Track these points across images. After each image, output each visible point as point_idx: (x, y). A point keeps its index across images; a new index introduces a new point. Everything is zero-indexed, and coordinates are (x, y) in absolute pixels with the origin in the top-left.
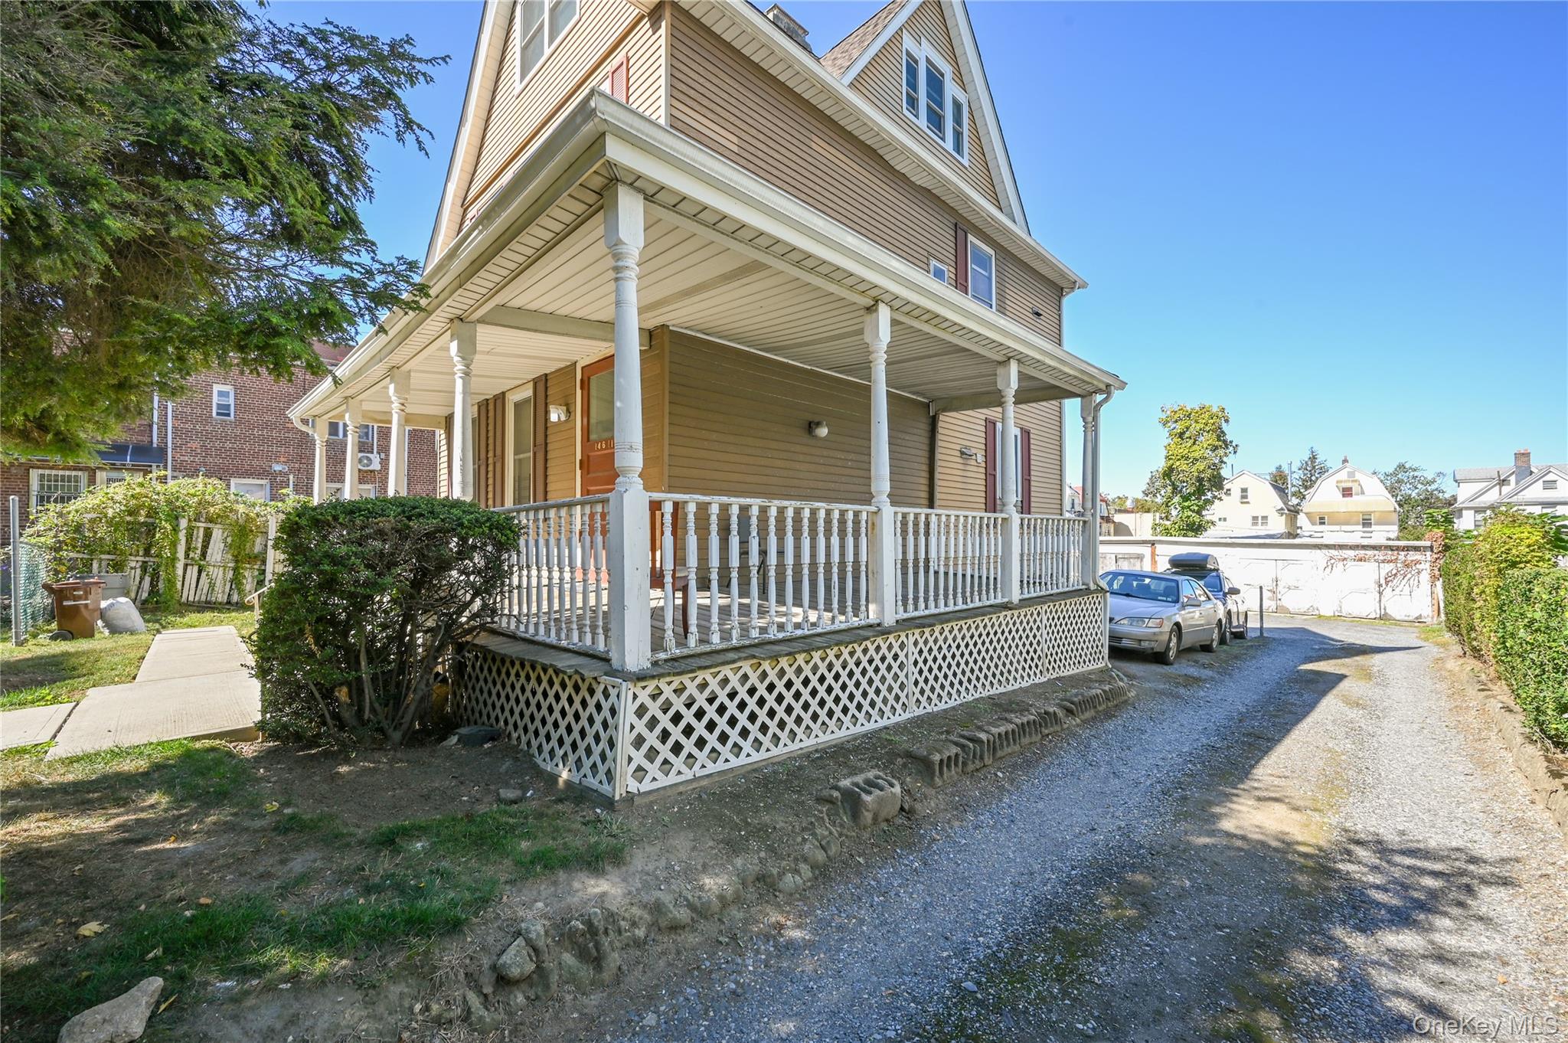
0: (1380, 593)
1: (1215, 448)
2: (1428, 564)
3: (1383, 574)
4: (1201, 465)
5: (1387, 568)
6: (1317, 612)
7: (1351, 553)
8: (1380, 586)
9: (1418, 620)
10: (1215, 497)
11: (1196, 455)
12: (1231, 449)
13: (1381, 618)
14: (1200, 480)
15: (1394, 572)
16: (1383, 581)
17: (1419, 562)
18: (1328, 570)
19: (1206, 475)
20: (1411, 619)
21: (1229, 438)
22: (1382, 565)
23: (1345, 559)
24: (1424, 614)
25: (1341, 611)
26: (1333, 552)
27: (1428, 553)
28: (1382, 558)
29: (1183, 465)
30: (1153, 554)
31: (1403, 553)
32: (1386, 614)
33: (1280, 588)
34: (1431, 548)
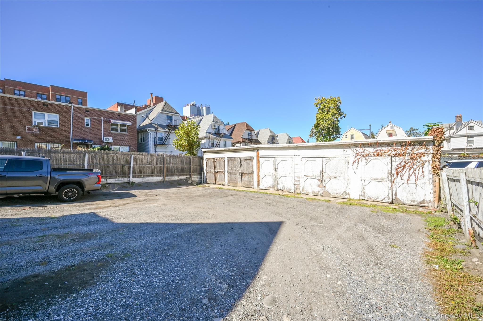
0: (392, 182)
1: (334, 115)
2: (430, 157)
3: (395, 165)
4: (329, 122)
5: (398, 160)
6: (348, 197)
7: (371, 150)
8: (392, 176)
9: (422, 205)
10: (337, 137)
11: (327, 117)
12: (343, 116)
13: (392, 203)
14: (329, 128)
15: (403, 164)
16: (394, 172)
17: (423, 155)
18: (356, 164)
19: (331, 126)
20: (416, 203)
21: (342, 111)
22: (393, 159)
23: (367, 155)
24: (427, 199)
25: (364, 196)
26: (359, 150)
27: (431, 147)
28: (393, 153)
29: (322, 122)
30: (258, 156)
31: (410, 148)
32: (396, 199)
33: (325, 178)
34: (433, 141)
